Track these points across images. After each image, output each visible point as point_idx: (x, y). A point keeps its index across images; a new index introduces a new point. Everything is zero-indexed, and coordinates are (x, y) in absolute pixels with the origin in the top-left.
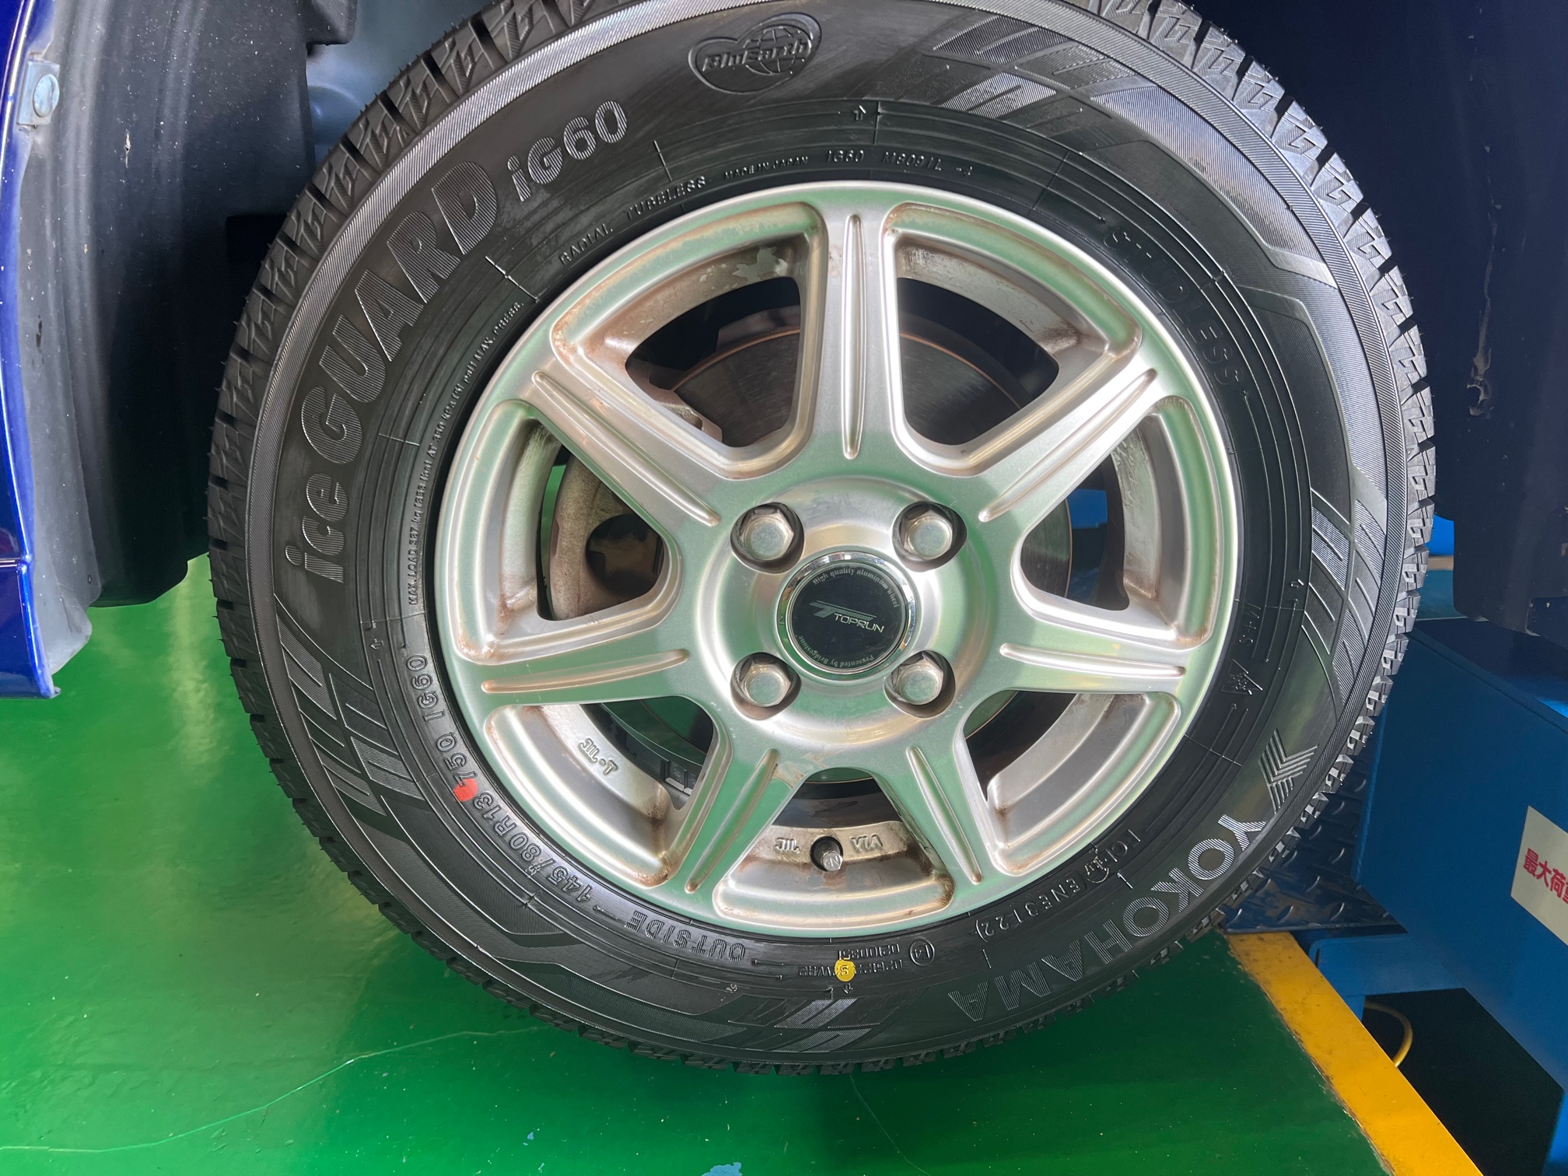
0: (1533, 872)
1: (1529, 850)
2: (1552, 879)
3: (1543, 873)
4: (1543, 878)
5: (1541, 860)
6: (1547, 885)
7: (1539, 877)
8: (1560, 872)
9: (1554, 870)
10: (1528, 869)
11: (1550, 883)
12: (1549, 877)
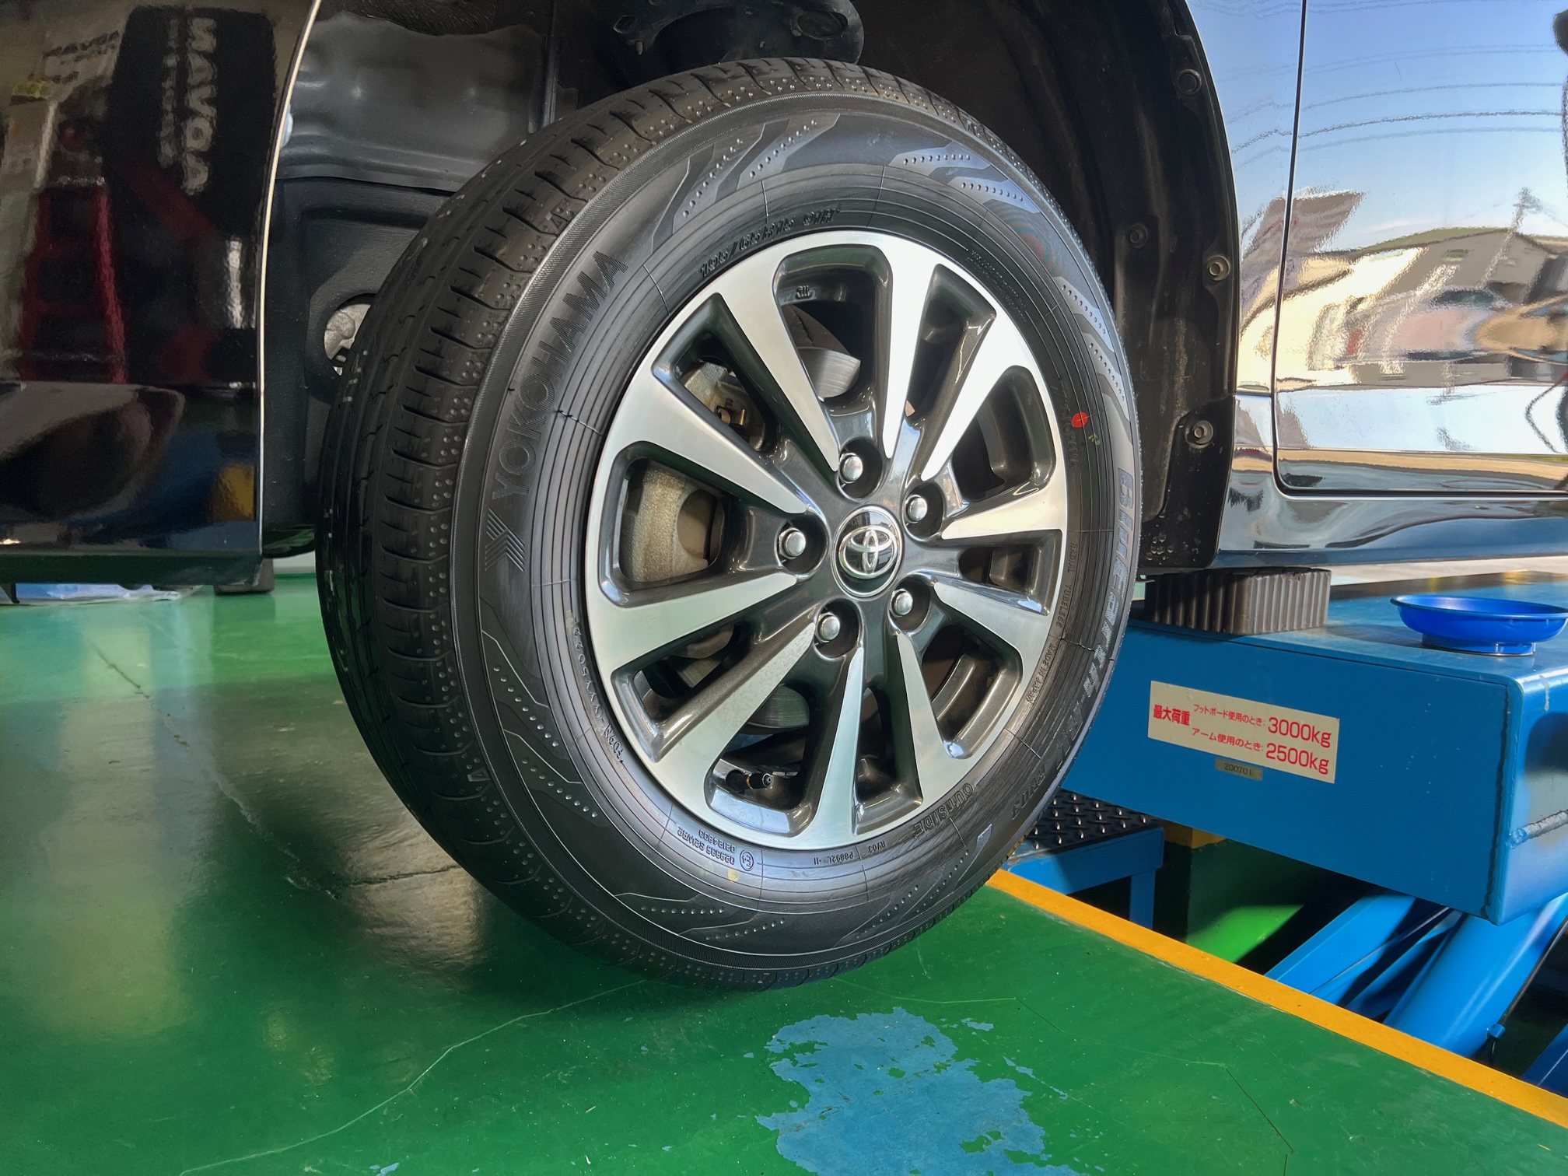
0: (1160, 717)
1: (1156, 706)
2: (1173, 716)
3: (1167, 715)
4: (1167, 718)
5: (1164, 708)
6: (1170, 719)
7: (1164, 718)
8: (1177, 709)
9: (1174, 710)
10: (1157, 717)
11: (1171, 718)
12: (1170, 715)
